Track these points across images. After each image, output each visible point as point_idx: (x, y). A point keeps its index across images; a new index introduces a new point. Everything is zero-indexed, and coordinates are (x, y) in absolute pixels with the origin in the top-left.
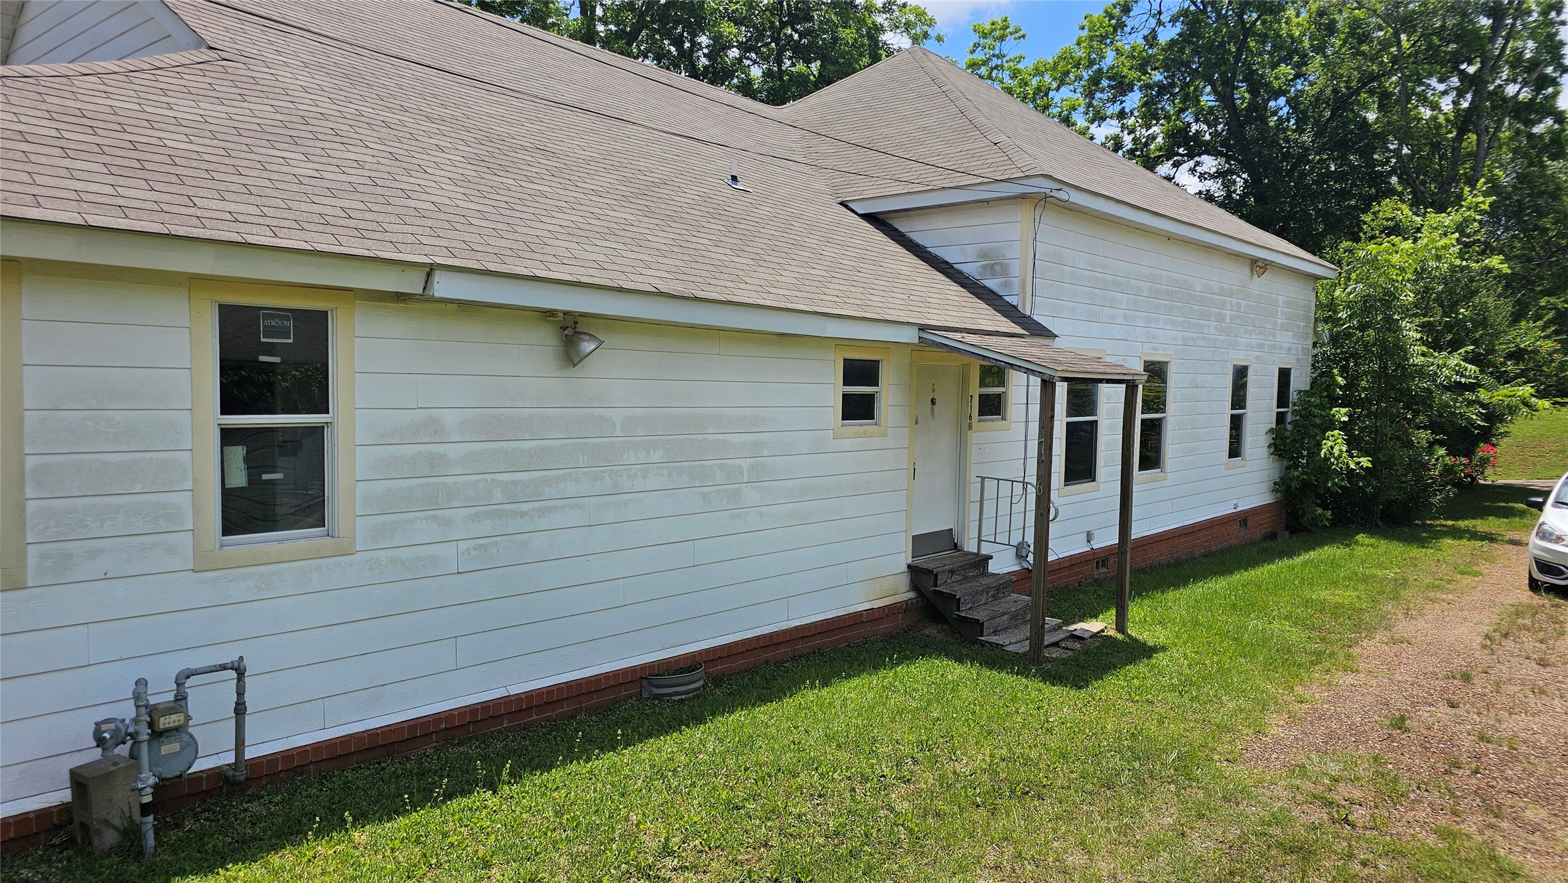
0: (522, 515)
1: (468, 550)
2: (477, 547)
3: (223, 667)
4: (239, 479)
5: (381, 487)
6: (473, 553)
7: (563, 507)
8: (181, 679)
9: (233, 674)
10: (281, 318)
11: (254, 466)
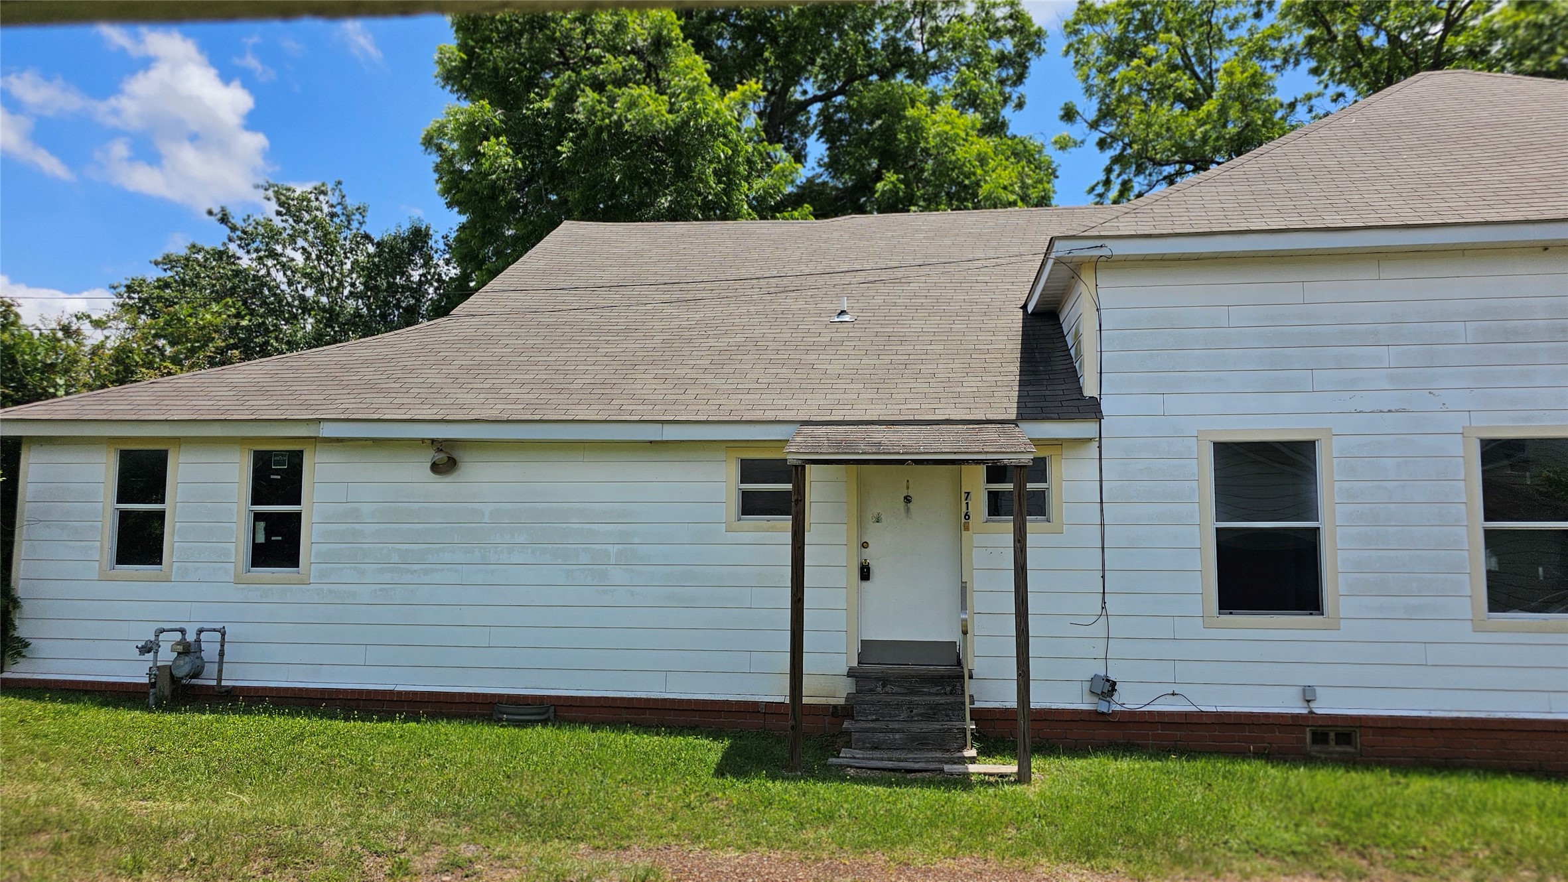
0: (413, 572)
1: (375, 591)
2: (381, 590)
3: (215, 630)
4: (261, 539)
5: (325, 547)
6: (378, 593)
7: (443, 570)
8: (200, 631)
9: (219, 635)
10: (283, 455)
11: (268, 533)
